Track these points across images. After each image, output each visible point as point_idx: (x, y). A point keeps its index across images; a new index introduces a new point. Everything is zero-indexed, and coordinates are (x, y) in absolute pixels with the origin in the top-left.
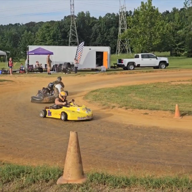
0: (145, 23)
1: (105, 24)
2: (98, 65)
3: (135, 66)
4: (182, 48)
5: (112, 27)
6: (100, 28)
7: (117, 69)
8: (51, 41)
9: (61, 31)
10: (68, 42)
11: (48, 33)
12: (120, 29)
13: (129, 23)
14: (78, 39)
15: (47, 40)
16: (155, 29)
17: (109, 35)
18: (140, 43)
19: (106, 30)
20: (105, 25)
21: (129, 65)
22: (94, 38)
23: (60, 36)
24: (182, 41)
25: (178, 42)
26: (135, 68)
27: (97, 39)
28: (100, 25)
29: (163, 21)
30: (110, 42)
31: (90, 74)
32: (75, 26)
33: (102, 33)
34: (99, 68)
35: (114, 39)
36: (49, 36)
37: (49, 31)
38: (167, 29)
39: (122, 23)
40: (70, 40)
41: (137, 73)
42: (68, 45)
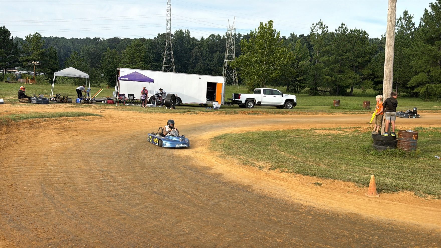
0: (262, 49)
1: (208, 47)
2: (208, 100)
3: (254, 104)
4: (303, 83)
5: (216, 51)
6: (201, 52)
7: (232, 106)
8: (141, 64)
9: (153, 52)
10: (161, 67)
11: (138, 53)
12: (226, 55)
13: (243, 49)
14: (174, 64)
15: (137, 61)
16: (275, 58)
17: (212, 62)
18: (255, 74)
19: (209, 55)
20: (207, 49)
21: (248, 101)
22: (194, 63)
23: (152, 58)
24: (303, 75)
25: (298, 76)
26: (255, 106)
27: (197, 65)
28: (202, 49)
29: (285, 48)
30: (213, 70)
31: (203, 111)
32: (171, 46)
33: (204, 59)
34: (209, 103)
35: (217, 67)
36: (139, 57)
37: (139, 51)
38: (289, 59)
39: (229, 48)
40: (164, 64)
41: (262, 114)
42: (161, 71)
